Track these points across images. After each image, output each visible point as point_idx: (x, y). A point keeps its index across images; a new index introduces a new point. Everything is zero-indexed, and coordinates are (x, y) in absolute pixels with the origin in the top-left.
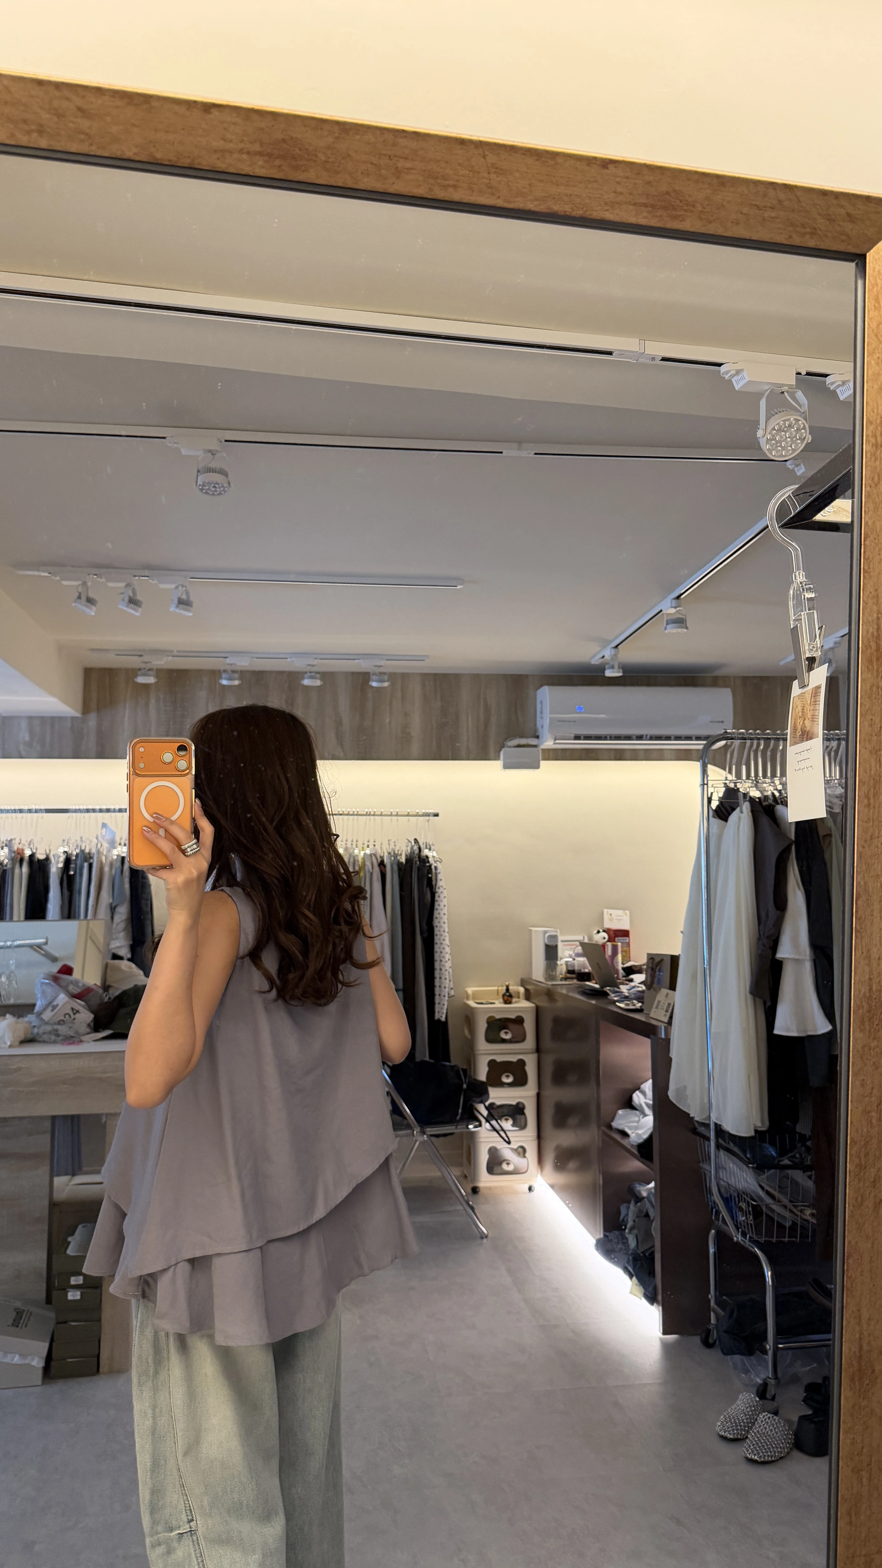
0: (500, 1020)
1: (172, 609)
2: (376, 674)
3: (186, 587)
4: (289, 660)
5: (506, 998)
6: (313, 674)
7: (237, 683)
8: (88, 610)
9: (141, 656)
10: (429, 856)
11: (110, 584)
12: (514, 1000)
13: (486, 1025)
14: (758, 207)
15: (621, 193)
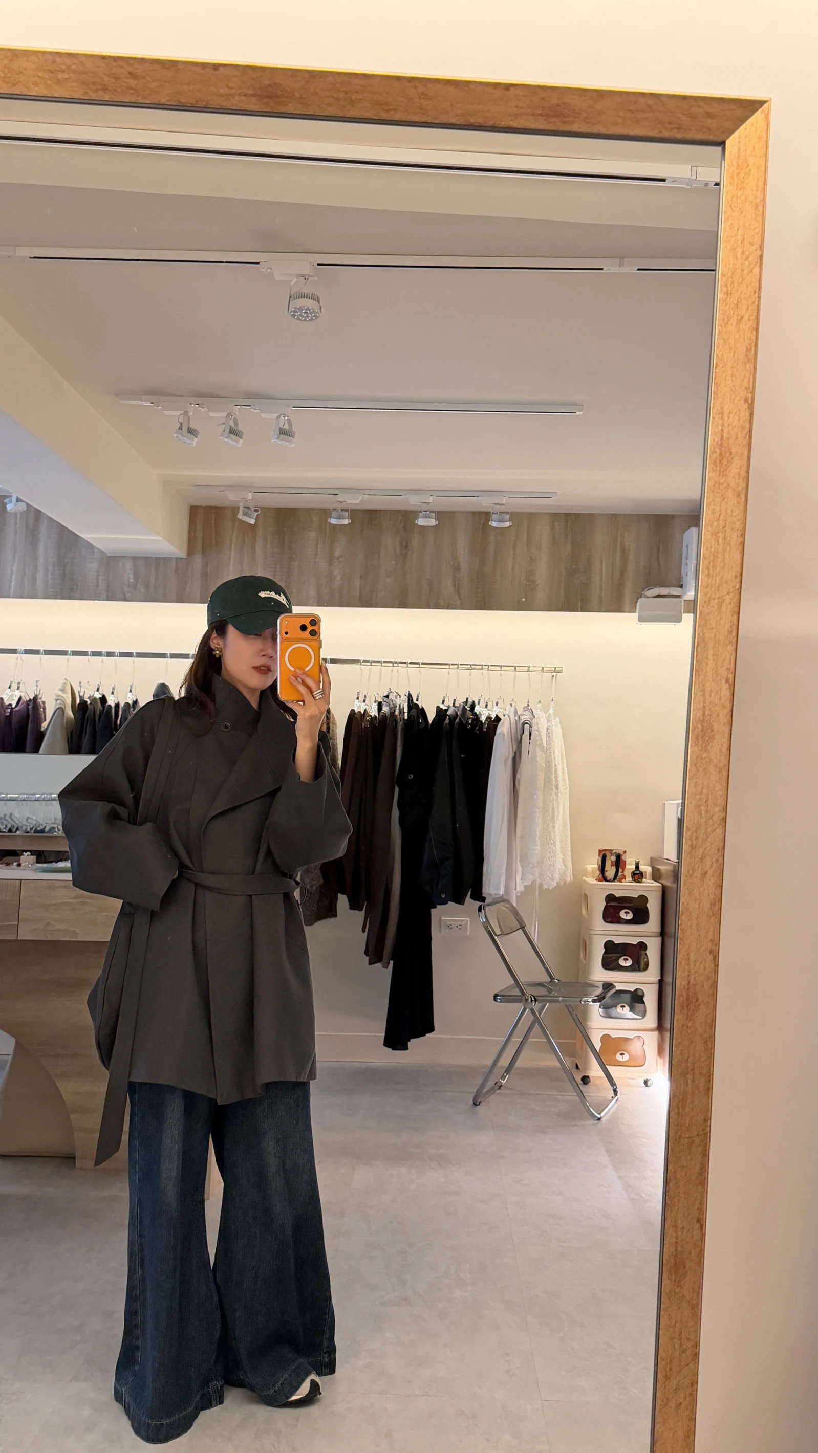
1: (273, 439)
2: (497, 513)
3: (288, 417)
4: (402, 497)
5: (635, 877)
6: (428, 512)
7: (346, 522)
8: (189, 441)
11: (211, 414)
12: (642, 880)
14: (632, 111)
15: (522, 108)
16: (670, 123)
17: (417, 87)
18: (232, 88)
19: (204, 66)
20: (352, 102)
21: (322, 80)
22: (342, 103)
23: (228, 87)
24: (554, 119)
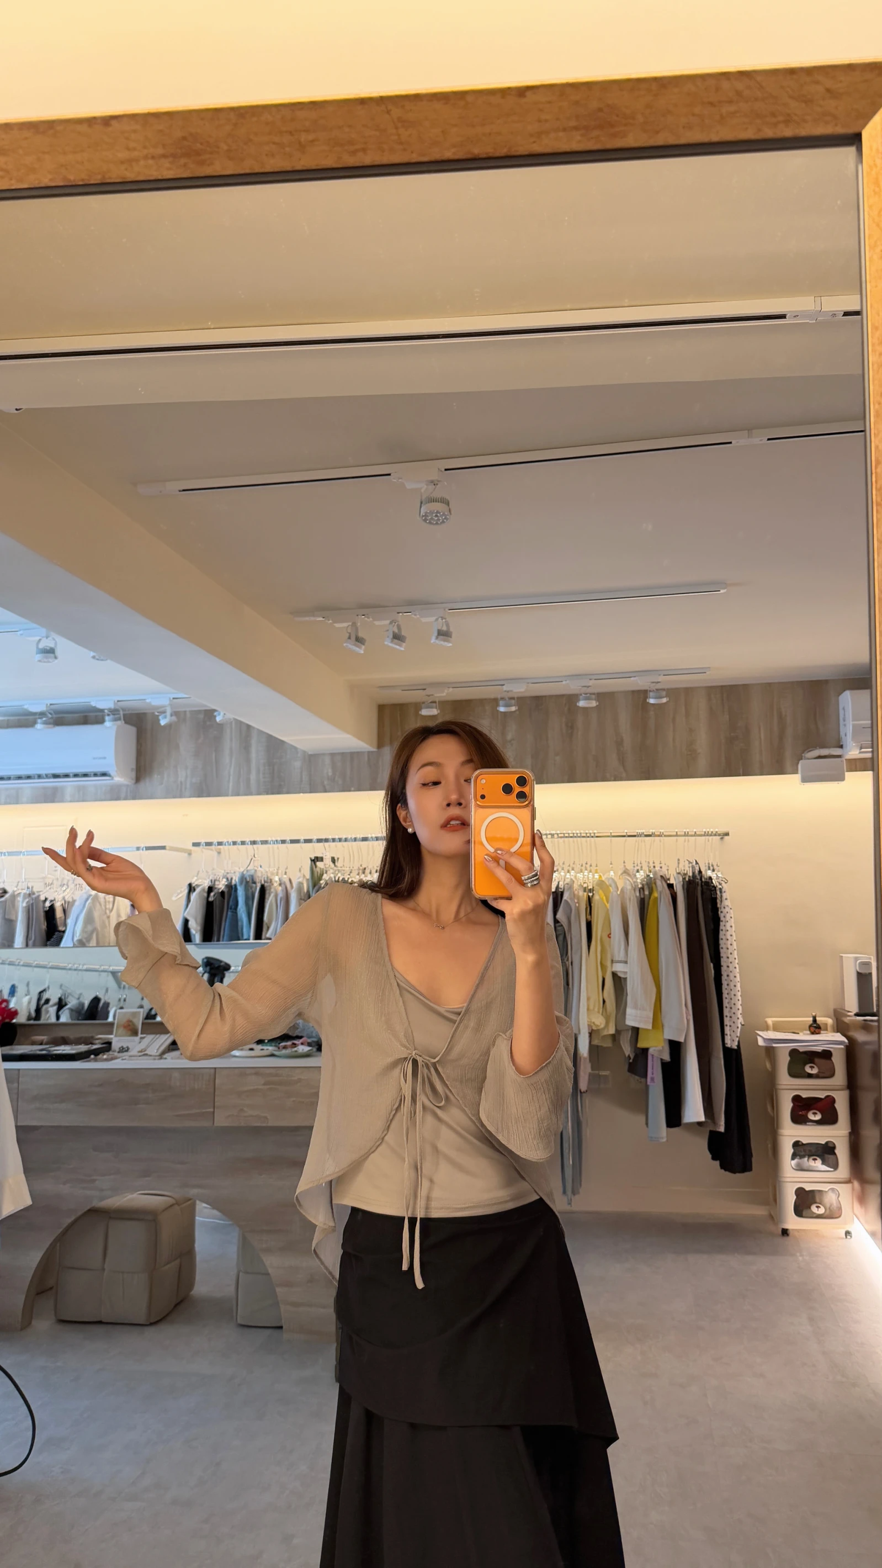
0: (805, 1053)
1: (433, 640)
2: (654, 691)
3: (445, 619)
4: (564, 682)
5: (813, 1029)
6: (588, 695)
7: (513, 709)
8: (357, 649)
9: (425, 689)
10: (712, 877)
11: (377, 623)
12: (822, 1032)
13: (789, 1058)
14: (711, 104)
15: (546, 121)
16: (773, 115)
17: (391, 110)
18: (134, 149)
19: (91, 122)
20: (302, 147)
21: (254, 119)
22: (287, 149)
23: (128, 149)
24: (595, 133)
